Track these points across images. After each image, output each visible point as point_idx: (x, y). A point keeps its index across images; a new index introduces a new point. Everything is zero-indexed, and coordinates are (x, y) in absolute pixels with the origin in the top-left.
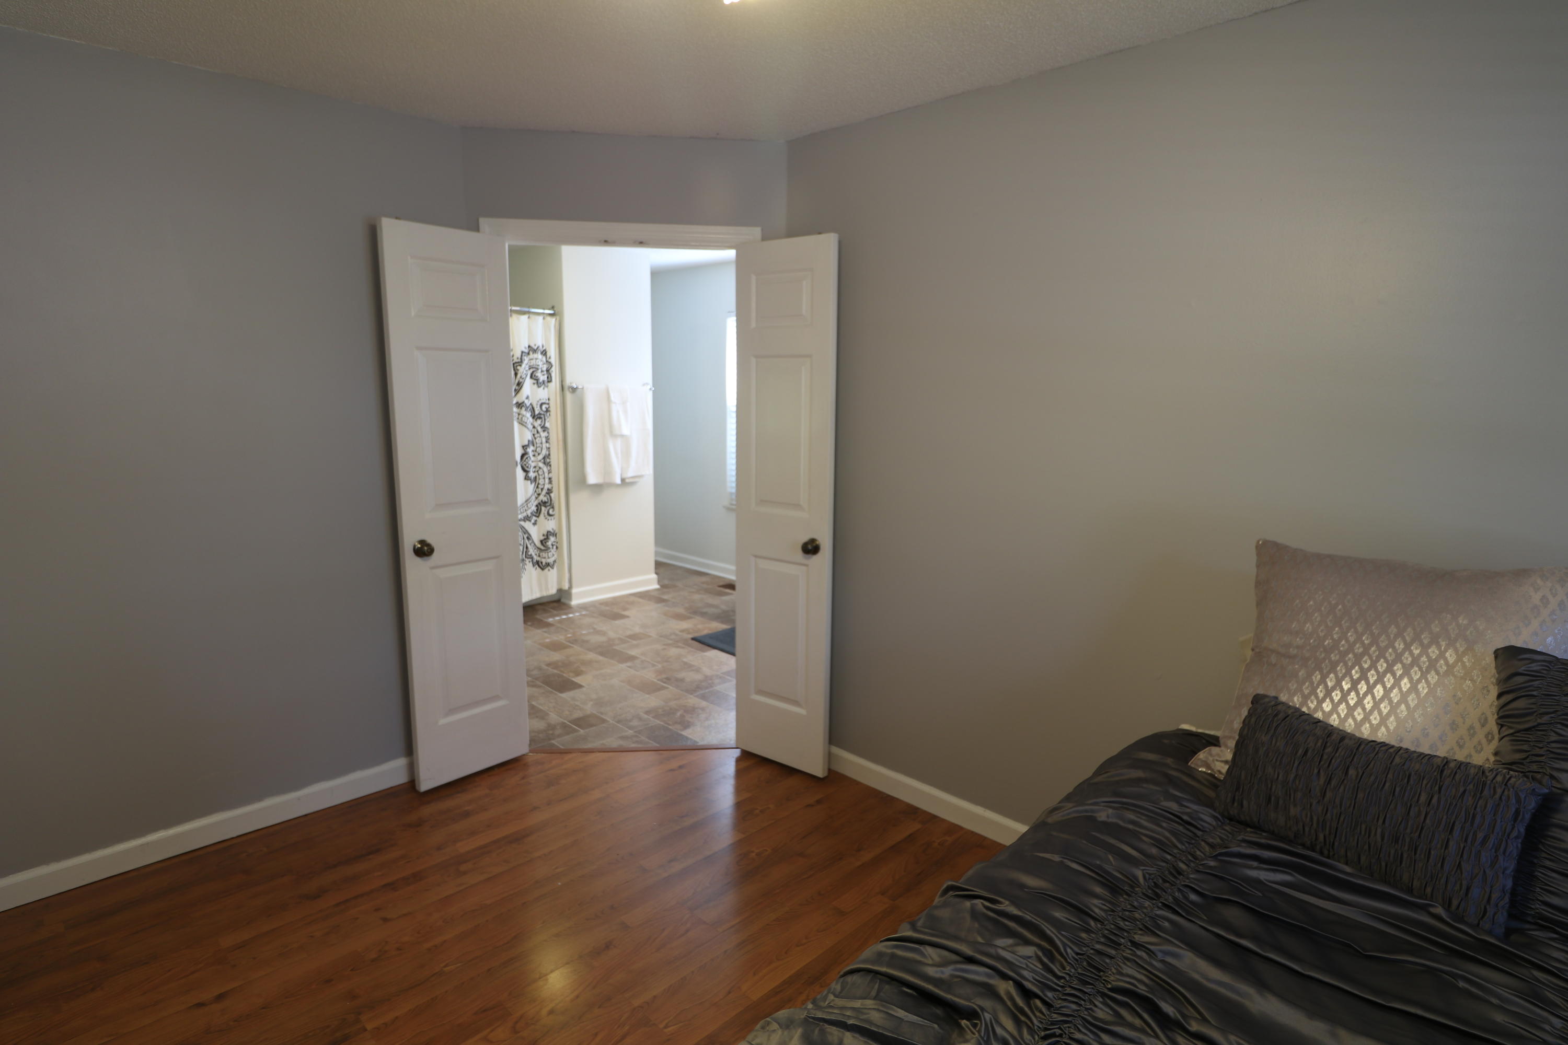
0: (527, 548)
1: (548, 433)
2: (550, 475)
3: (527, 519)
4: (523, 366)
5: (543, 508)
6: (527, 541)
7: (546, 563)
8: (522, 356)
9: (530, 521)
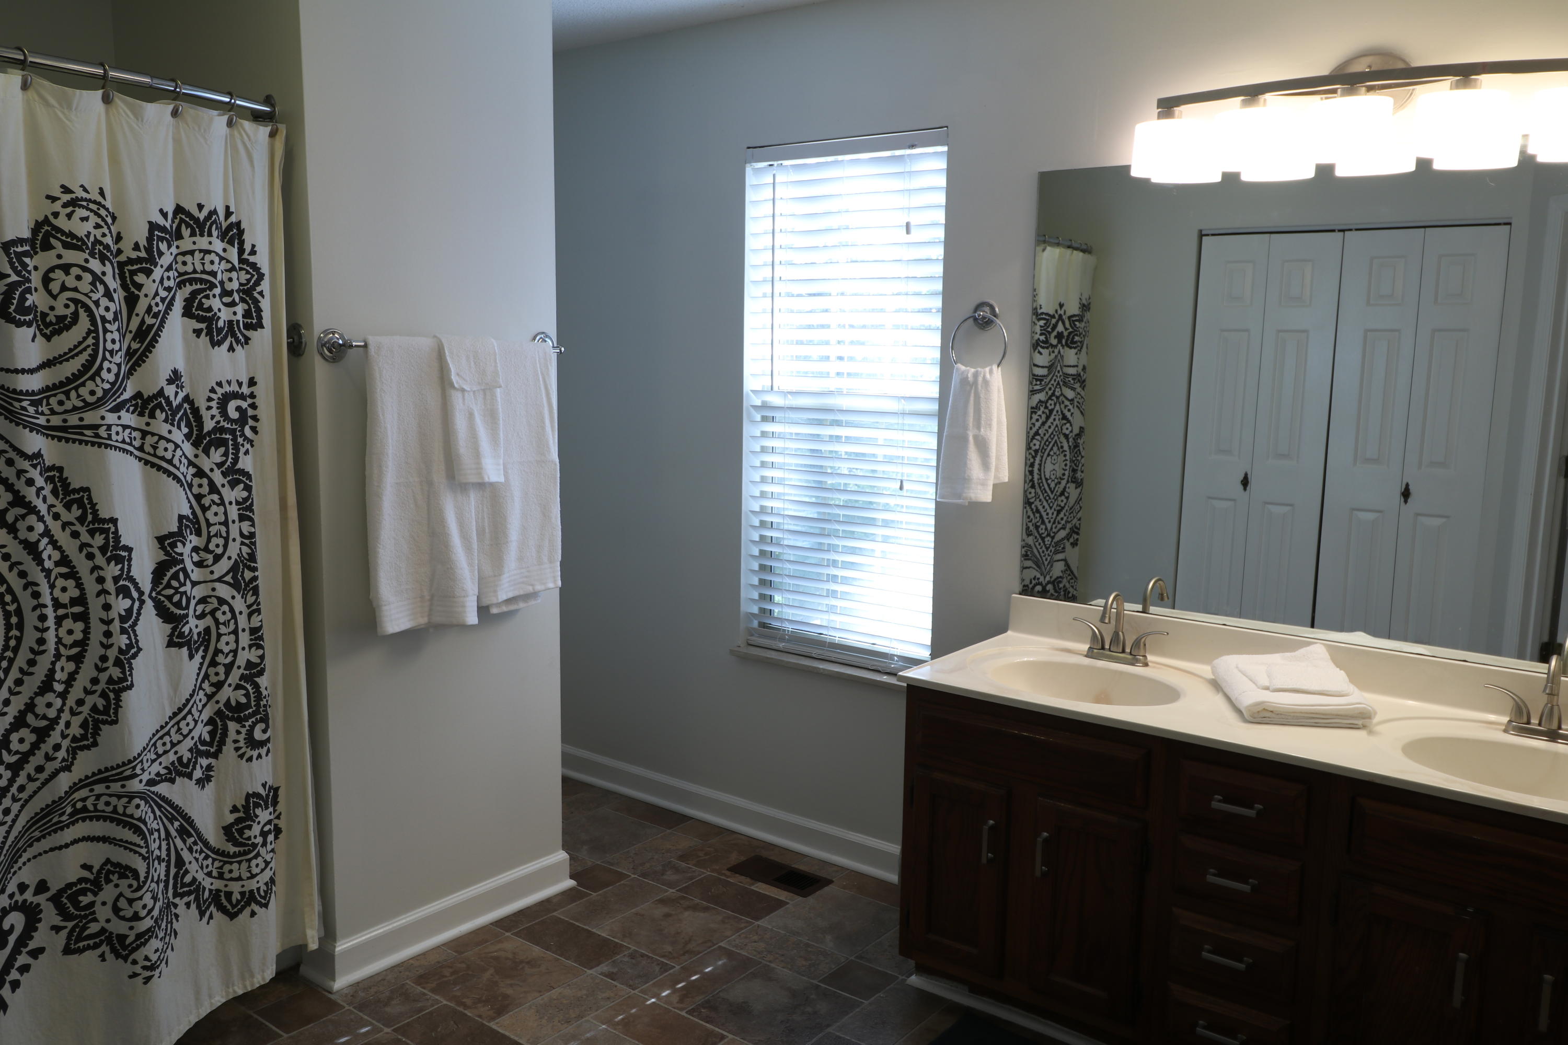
0: (180, 862)
1: (248, 488)
2: (255, 621)
3: (180, 770)
4: (158, 273)
5: (232, 726)
6: (178, 842)
7: (242, 894)
8: (150, 239)
9: (189, 776)
